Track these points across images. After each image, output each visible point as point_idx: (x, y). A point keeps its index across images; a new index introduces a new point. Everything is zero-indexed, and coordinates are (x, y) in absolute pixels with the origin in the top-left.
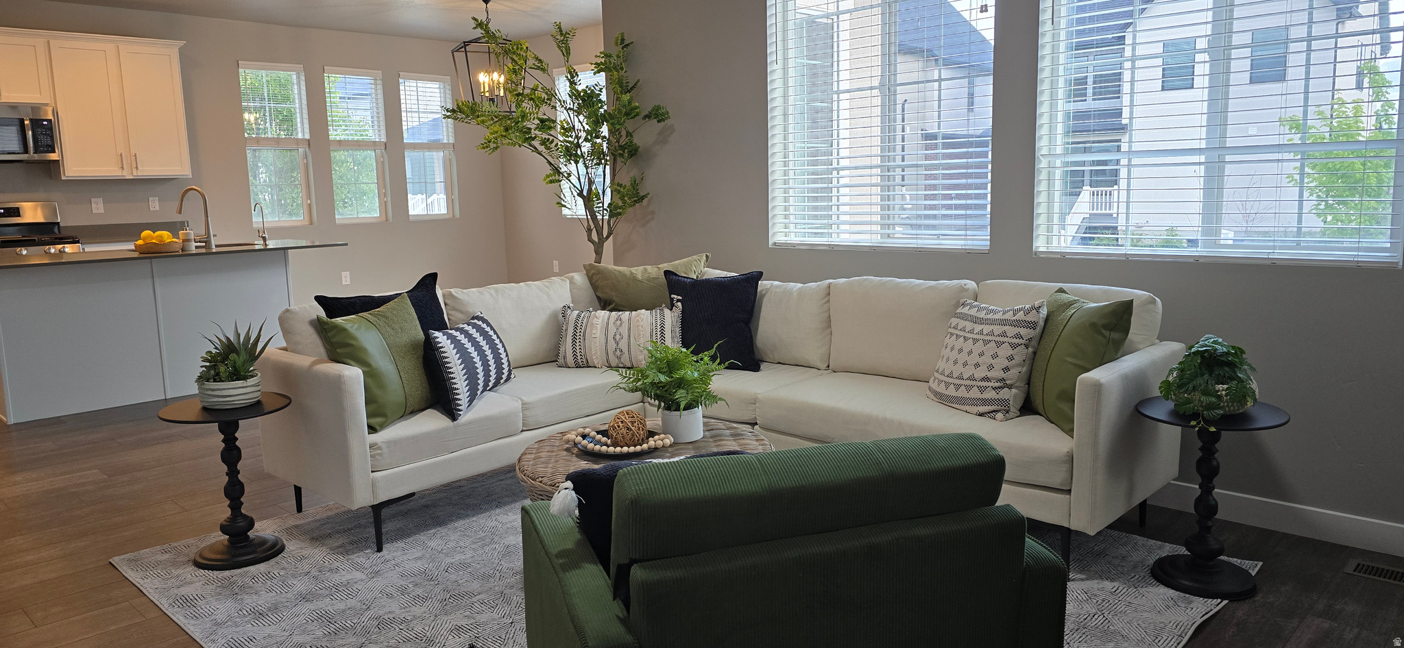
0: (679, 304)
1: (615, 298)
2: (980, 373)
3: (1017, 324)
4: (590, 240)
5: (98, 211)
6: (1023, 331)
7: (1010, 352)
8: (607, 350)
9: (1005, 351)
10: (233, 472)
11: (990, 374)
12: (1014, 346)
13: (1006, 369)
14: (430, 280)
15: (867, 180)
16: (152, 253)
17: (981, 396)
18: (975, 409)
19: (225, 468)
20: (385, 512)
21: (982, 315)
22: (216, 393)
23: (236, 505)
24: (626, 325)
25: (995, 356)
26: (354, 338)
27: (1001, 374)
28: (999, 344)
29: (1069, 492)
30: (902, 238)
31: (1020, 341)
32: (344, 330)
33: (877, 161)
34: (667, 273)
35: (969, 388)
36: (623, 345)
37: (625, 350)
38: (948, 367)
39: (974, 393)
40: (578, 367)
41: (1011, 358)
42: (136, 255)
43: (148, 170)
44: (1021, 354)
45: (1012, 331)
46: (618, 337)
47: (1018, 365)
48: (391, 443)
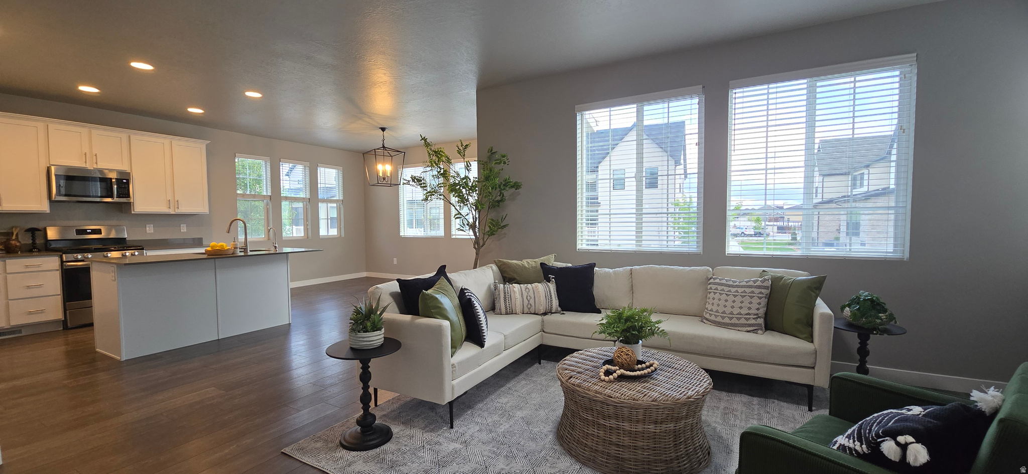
0: (553, 279)
1: (516, 277)
2: (744, 311)
3: (759, 287)
4: (474, 247)
5: (150, 231)
6: (763, 291)
7: (759, 301)
8: (523, 304)
9: (755, 300)
10: (366, 387)
11: (750, 312)
12: (760, 298)
13: (758, 309)
16: (217, 255)
17: (747, 323)
18: (749, 329)
21: (731, 283)
22: (365, 339)
23: (366, 407)
24: (531, 291)
25: (751, 303)
26: (441, 303)
27: (756, 312)
28: (752, 297)
29: (813, 368)
31: (763, 295)
34: (541, 264)
35: (739, 319)
36: (532, 302)
37: (533, 304)
39: (743, 321)
41: (759, 304)
42: (205, 256)
44: (764, 301)
45: (757, 291)
46: (529, 298)
47: (763, 307)
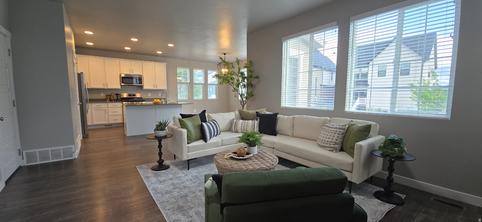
0: (259, 119)
1: (244, 117)
2: (330, 140)
3: (340, 129)
4: (241, 104)
5: (149, 96)
6: (341, 131)
7: (338, 136)
8: (242, 129)
9: (337, 135)
10: (160, 150)
11: (332, 141)
12: (339, 134)
13: (337, 140)
14: (204, 111)
15: (304, 93)
16: (156, 104)
17: (330, 146)
18: (328, 149)
19: (159, 149)
20: (190, 162)
21: (331, 126)
22: (157, 133)
23: (160, 157)
24: (246, 124)
25: (334, 136)
26: (185, 123)
27: (335, 141)
28: (335, 133)
29: (352, 172)
30: (313, 106)
31: (341, 133)
32: (184, 121)
33: (307, 88)
34: (256, 112)
36: (245, 128)
37: (246, 129)
38: (322, 138)
39: (328, 145)
40: (235, 132)
41: (338, 137)
42: (153, 104)
43: (159, 88)
44: (341, 136)
45: (338, 130)
46: (244, 126)
47: (340, 139)
48: (192, 147)
